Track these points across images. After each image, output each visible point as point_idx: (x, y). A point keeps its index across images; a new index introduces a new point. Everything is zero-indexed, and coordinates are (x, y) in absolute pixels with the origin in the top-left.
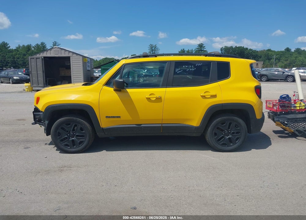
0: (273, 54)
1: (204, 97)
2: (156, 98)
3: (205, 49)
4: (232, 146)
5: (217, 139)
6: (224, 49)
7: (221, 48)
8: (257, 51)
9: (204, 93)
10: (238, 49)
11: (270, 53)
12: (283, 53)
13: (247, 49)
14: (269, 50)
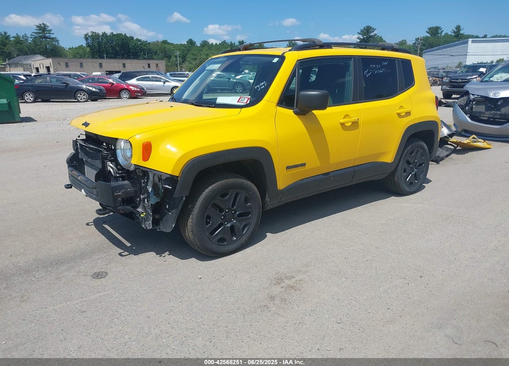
0: (172, 48)
1: (399, 115)
3: (52, 36)
5: (406, 178)
6: (92, 36)
7: (85, 35)
8: (149, 43)
9: (399, 109)
10: (116, 38)
11: (167, 46)
12: (185, 47)
13: (132, 38)
14: (165, 42)
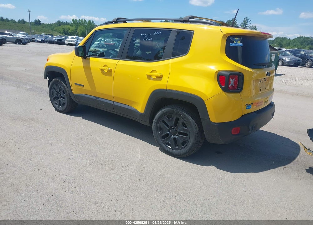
1: (149, 77)
2: (108, 71)
4: (176, 150)
5: (161, 136)
9: (151, 72)
